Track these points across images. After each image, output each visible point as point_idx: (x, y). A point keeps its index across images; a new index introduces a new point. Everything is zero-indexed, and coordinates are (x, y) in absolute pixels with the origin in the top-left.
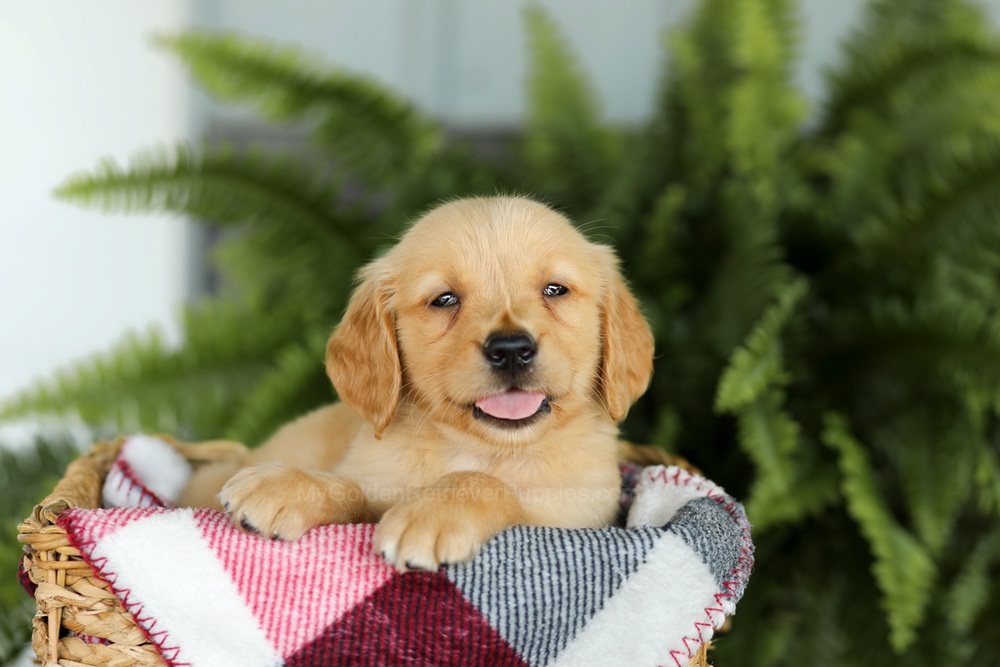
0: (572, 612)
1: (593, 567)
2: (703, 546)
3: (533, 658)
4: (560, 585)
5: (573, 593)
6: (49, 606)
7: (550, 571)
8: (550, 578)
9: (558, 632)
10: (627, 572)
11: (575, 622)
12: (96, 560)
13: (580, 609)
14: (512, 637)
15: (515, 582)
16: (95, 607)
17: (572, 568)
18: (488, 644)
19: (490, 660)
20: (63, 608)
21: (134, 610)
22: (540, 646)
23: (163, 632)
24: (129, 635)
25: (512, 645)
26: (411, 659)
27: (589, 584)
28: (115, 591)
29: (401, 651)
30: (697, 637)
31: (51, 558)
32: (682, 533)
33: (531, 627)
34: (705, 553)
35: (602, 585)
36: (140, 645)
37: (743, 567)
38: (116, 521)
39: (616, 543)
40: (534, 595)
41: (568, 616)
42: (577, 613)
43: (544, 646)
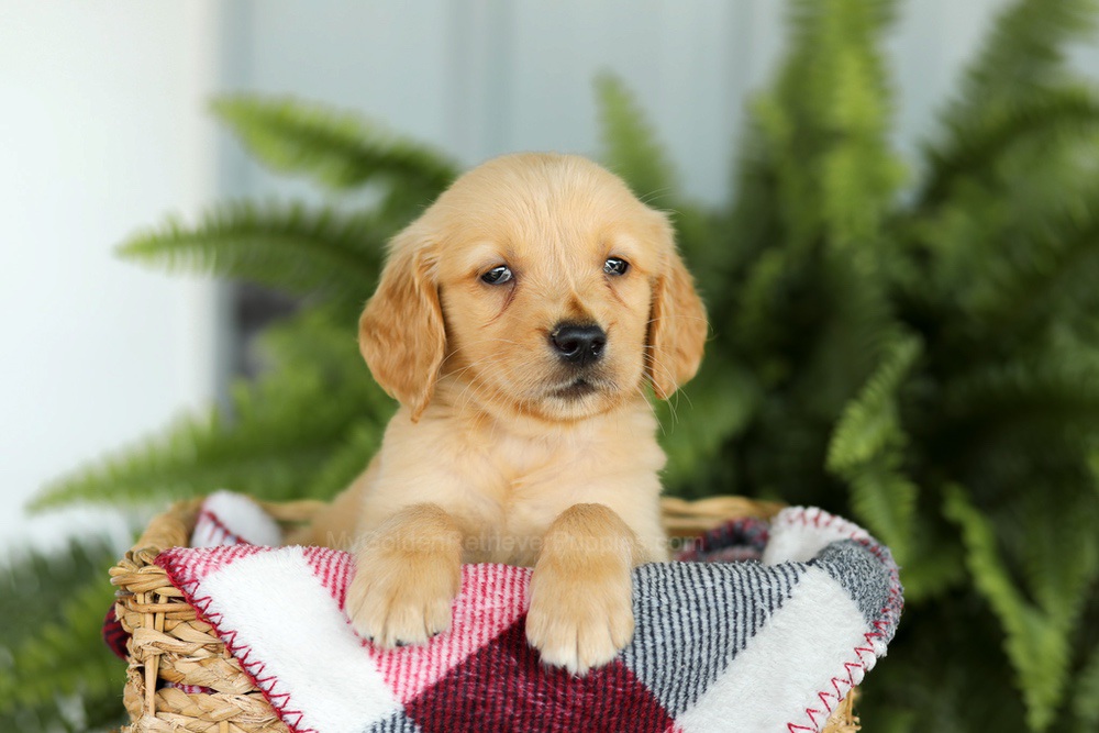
0: (713, 653)
1: (735, 602)
2: (851, 581)
3: (671, 704)
4: (700, 623)
5: (714, 631)
6: (146, 653)
7: (688, 608)
8: (689, 615)
9: (698, 674)
10: (771, 608)
11: (716, 664)
12: (200, 601)
13: (722, 649)
14: (650, 679)
15: (651, 620)
16: (197, 653)
17: (712, 604)
18: (624, 687)
19: (626, 705)
20: (161, 655)
21: (241, 654)
22: (678, 690)
23: (272, 678)
24: (235, 683)
25: (649, 688)
26: (541, 704)
27: (731, 621)
28: (219, 634)
29: (530, 694)
30: (847, 679)
31: (148, 600)
32: (828, 567)
33: (669, 668)
34: (853, 590)
35: (745, 622)
36: (247, 694)
37: (893, 607)
38: (220, 558)
39: (758, 578)
40: (673, 633)
41: (709, 656)
42: (718, 652)
43: (683, 689)
